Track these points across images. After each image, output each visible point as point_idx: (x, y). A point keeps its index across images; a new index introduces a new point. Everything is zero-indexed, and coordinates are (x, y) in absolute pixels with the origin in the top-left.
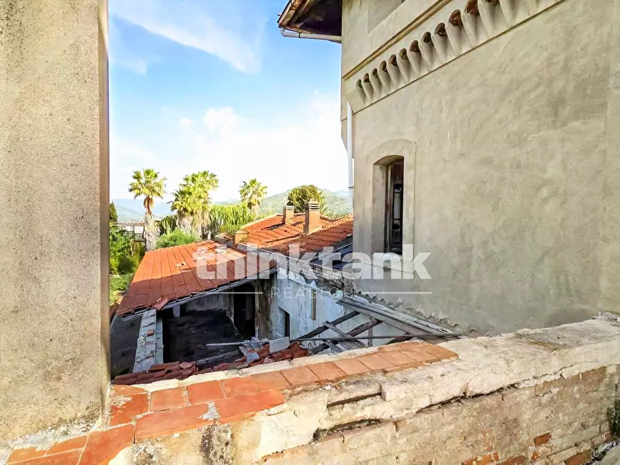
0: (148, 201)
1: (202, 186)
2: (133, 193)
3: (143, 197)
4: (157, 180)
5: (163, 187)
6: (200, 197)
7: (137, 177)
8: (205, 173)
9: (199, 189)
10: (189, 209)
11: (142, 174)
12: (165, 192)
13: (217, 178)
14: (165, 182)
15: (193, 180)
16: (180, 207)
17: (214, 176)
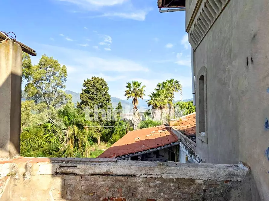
0: (135, 101)
1: (168, 90)
2: (127, 96)
3: (132, 99)
4: (140, 88)
5: (143, 92)
6: (166, 97)
7: (129, 87)
8: (171, 81)
9: (167, 91)
10: (158, 105)
11: (132, 84)
12: (144, 95)
13: (180, 83)
14: (144, 89)
15: (163, 86)
16: (153, 104)
17: (177, 82)
